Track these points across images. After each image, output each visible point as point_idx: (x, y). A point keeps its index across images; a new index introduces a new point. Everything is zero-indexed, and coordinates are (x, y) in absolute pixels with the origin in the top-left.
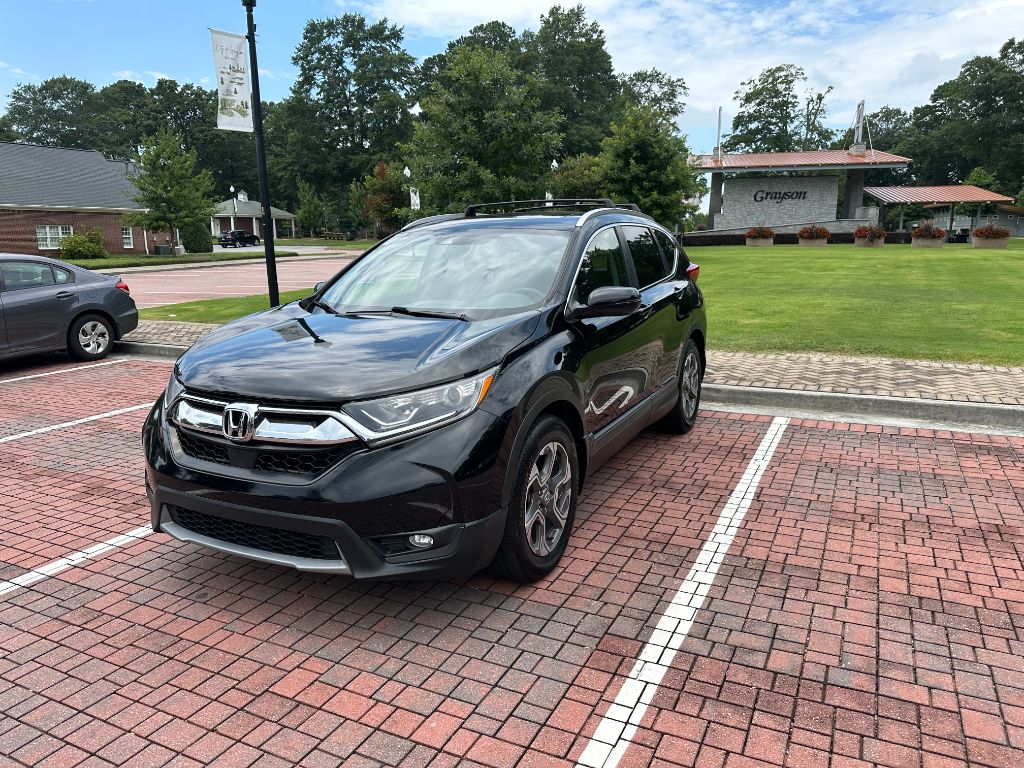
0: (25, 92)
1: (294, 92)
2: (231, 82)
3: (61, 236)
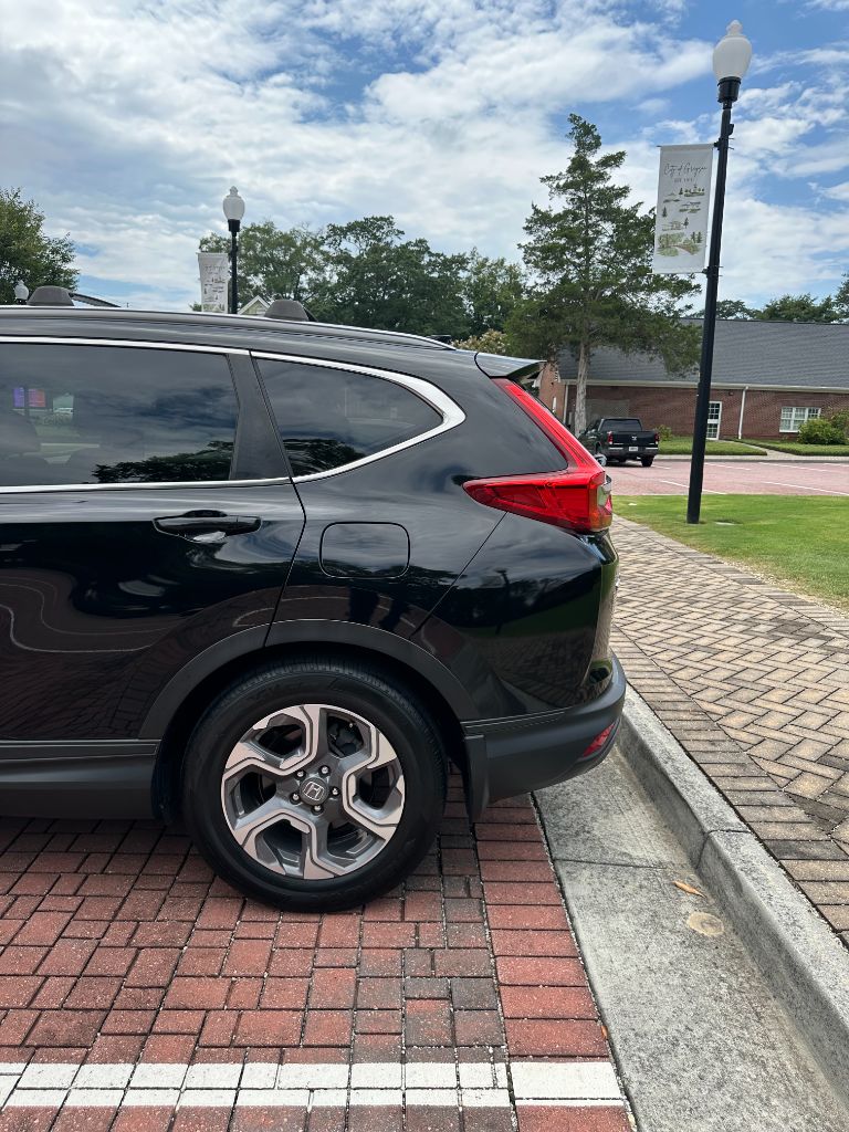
2: (681, 211)
3: (806, 419)
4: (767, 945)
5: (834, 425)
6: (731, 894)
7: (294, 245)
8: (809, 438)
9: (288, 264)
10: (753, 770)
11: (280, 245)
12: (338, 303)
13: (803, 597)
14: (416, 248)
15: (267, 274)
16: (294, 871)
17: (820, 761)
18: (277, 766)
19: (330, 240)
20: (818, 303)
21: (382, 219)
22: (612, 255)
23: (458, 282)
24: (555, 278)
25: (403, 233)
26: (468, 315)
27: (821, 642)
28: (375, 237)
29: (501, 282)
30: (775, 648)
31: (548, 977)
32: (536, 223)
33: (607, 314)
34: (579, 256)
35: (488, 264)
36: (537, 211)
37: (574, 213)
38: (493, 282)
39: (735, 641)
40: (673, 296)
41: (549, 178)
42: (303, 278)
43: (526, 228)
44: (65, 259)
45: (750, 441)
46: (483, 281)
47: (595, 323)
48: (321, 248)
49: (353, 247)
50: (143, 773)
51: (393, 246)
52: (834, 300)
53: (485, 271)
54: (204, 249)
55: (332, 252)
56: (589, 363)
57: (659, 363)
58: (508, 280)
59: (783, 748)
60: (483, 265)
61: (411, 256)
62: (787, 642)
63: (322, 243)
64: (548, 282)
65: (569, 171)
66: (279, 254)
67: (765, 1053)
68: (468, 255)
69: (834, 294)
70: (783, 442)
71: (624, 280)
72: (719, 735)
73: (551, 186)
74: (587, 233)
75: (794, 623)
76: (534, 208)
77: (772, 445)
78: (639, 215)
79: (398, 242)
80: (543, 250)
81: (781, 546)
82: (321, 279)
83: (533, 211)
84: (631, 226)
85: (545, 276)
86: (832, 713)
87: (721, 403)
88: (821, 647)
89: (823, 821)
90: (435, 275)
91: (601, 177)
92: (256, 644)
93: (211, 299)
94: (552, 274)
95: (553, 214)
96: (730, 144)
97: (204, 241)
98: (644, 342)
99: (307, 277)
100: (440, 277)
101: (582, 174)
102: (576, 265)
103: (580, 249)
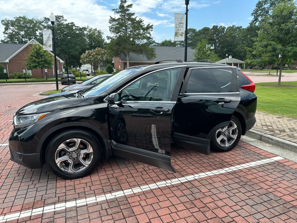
1: (250, 24)
6: (270, 141)
7: (33, 23)
9: (32, 28)
11: (29, 23)
14: (71, 25)
15: (25, 31)
19: (45, 22)
21: (60, 16)
22: (132, 30)
23: (84, 34)
25: (67, 20)
26: (88, 43)
28: (58, 21)
29: (96, 34)
32: (112, 21)
36: (111, 18)
37: (121, 19)
38: (94, 34)
41: (114, 10)
43: (109, 22)
46: (91, 34)
48: (42, 24)
51: (64, 24)
53: (92, 32)
54: (3, 23)
55: (46, 25)
56: (129, 57)
57: (145, 57)
58: (98, 34)
60: (91, 30)
61: (70, 27)
63: (42, 22)
64: (116, 36)
65: (119, 8)
66: (28, 25)
68: (86, 27)
73: (114, 12)
74: (125, 24)
76: (110, 17)
78: (137, 20)
79: (65, 23)
80: (116, 28)
83: (110, 18)
84: (135, 23)
91: (128, 10)
93: (47, 42)
94: (117, 34)
95: (116, 19)
96: (188, 13)
97: (3, 21)
98: (142, 52)
99: (39, 32)
100: (79, 33)
101: (123, 9)
102: (124, 32)
103: (124, 28)
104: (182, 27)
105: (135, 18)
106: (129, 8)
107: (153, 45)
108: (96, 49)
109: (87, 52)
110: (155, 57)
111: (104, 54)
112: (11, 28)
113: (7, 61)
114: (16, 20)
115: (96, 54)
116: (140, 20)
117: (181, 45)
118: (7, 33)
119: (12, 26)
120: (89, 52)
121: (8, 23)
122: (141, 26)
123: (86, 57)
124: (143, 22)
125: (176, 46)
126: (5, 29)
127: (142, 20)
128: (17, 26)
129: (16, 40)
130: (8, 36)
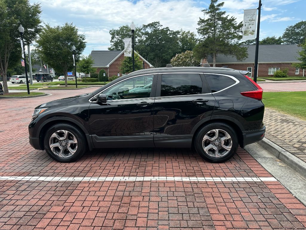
0: (289, 28)
2: (249, 25)
3: (275, 71)
4: (294, 165)
5: (284, 72)
6: (286, 160)
8: (277, 76)
10: (285, 143)
12: (146, 45)
13: (286, 115)
14: (166, 30)
16: (214, 156)
17: (298, 142)
18: (211, 139)
19: (143, 29)
20: (277, 38)
21: (157, 22)
22: (221, 30)
23: (177, 38)
24: (206, 36)
25: (162, 26)
26: (180, 47)
27: (292, 123)
28: (155, 27)
29: (189, 37)
30: (283, 124)
31: (260, 170)
32: (201, 22)
33: (220, 45)
34: (212, 30)
35: (185, 33)
36: (201, 19)
37: (211, 19)
38: (187, 37)
39: (274, 124)
40: (238, 40)
41: (204, 10)
42: (137, 39)
43: (198, 24)
44: (83, 39)
45: (260, 78)
46: (184, 37)
47: (217, 48)
48: (141, 31)
49: (149, 30)
50: (191, 140)
52: (282, 37)
53: (185, 35)
55: (144, 32)
56: (216, 58)
57: (235, 58)
58: (191, 37)
59: (290, 141)
60: (184, 33)
61: (164, 32)
62: (285, 123)
63: (141, 30)
64: (204, 38)
65: (209, 8)
66: (130, 33)
67: (297, 177)
68: (180, 31)
69: (282, 35)
70: (269, 77)
71: (225, 36)
72: (276, 139)
73: (204, 12)
74: (215, 24)
75: (285, 120)
77: (266, 78)
78: (228, 18)
79: (161, 28)
80: (204, 30)
81: (278, 104)
82: (141, 39)
83: (199, 19)
84: (226, 22)
85: (204, 36)
86: (298, 135)
87: (252, 67)
88: (293, 124)
89: (301, 150)
90: (171, 36)
91: (218, 9)
92: (209, 119)
93: (127, 49)
94: (205, 36)
95: (205, 20)
96: (261, 8)
97: (111, 31)
98: (231, 52)
99: (138, 39)
100: (172, 37)
101: (213, 9)
102: (212, 33)
103: (213, 29)
104: (252, 25)
105: (227, 17)
106: (220, 7)
107: (252, 43)
108: (186, 52)
109: (177, 55)
110: (247, 57)
111: (193, 56)
112: (117, 36)
113: (108, 66)
114: (120, 30)
115: (185, 57)
116: (232, 19)
117: (289, 42)
118: (113, 42)
119: (117, 35)
120: (178, 56)
121: (115, 33)
122: (233, 25)
123: (176, 61)
124: (236, 20)
125: (282, 44)
126: (112, 38)
127: (235, 18)
128: (121, 34)
129: (120, 47)
130: (114, 44)
